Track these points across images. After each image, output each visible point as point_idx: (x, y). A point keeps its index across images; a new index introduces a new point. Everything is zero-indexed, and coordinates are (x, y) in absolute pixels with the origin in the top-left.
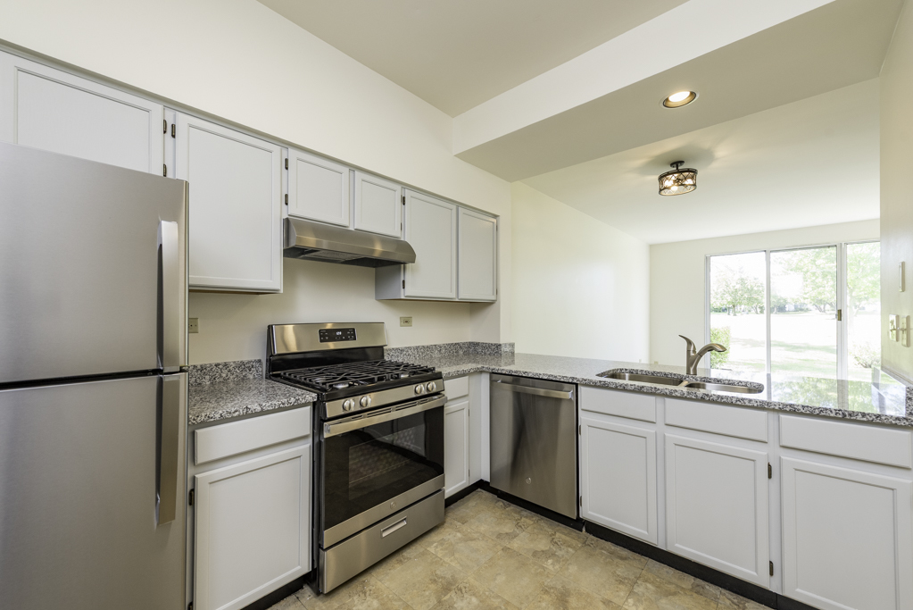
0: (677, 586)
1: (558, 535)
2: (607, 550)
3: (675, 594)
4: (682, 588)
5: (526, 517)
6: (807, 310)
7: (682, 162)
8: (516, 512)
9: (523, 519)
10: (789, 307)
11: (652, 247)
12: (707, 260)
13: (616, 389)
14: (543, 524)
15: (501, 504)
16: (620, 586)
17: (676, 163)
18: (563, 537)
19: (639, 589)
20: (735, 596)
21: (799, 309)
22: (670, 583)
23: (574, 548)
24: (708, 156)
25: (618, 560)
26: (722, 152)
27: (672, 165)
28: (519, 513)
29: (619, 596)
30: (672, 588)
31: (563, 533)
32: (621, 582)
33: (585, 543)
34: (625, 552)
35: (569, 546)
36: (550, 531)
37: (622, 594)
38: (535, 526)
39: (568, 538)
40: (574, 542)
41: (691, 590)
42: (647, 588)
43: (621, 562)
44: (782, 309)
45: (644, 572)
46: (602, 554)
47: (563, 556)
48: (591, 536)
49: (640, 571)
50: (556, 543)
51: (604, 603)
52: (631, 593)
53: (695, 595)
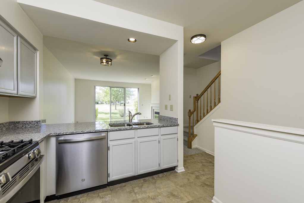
0: (141, 183)
1: (100, 194)
2: (119, 187)
3: (142, 185)
4: (142, 183)
5: (81, 197)
6: (103, 103)
7: (108, 56)
8: (74, 199)
9: (81, 199)
10: (99, 102)
11: (76, 80)
12: (95, 87)
13: (124, 130)
14: (91, 195)
15: (63, 201)
16: (132, 194)
17: (106, 55)
18: (102, 193)
19: (136, 191)
20: (151, 177)
21: (102, 103)
22: (139, 184)
23: (109, 194)
24: (115, 56)
25: (124, 188)
26: (118, 57)
27: (105, 55)
28: (76, 198)
29: (134, 197)
30: (141, 184)
31: (101, 192)
32: (131, 193)
33: (111, 190)
34: (123, 184)
35: (108, 195)
36: (96, 195)
37: (134, 196)
38: (89, 198)
39: (104, 193)
40: (108, 192)
41: (144, 182)
42: (137, 189)
43: (125, 187)
44: (98, 103)
45: (132, 186)
46: (119, 189)
47: (109, 199)
48: (111, 187)
49: (131, 186)
50: (102, 197)
51: (133, 202)
52: (135, 193)
53: (146, 182)
